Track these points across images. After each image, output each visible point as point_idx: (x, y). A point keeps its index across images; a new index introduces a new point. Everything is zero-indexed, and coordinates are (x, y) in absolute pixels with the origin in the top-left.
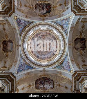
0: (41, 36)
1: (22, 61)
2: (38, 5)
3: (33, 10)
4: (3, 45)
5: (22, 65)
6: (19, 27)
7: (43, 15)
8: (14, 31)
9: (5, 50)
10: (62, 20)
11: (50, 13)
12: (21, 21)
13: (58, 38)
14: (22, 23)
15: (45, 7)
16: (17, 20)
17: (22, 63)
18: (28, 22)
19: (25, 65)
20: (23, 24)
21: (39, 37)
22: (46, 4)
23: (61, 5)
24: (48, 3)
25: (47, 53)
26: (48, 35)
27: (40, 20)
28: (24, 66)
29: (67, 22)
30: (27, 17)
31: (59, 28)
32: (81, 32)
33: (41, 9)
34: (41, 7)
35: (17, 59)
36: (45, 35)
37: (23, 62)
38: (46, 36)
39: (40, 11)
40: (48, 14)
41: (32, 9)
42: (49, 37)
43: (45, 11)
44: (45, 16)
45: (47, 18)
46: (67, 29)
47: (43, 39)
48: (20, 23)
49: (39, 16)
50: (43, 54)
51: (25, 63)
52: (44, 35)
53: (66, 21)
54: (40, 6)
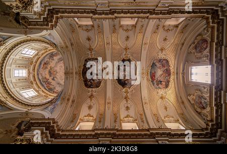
0: (50, 76)
21: (53, 79)
26: (49, 66)
32: (2, 14)
36: (49, 70)
38: (51, 69)
42: (52, 64)
47: (58, 74)
52: (50, 72)
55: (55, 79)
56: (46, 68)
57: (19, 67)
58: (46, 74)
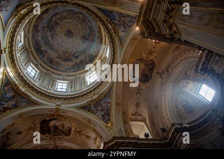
0: (71, 60)
1: (122, 34)
2: (65, 134)
3: (76, 128)
4: (151, 74)
5: (124, 27)
6: (109, 105)
7: (58, 117)
8: (121, 101)
9: (151, 64)
10: (15, 106)
11: (42, 119)
12: (103, 116)
13: (31, 55)
14: (102, 110)
15: (52, 129)
16: (109, 120)
17: (122, 29)
18: (88, 111)
19: (117, 22)
20: (99, 108)
21: (77, 57)
22: (50, 134)
23: (19, 133)
24: (45, 134)
25: (65, 14)
26: (55, 59)
27: (65, 111)
28: (119, 21)
29: (3, 103)
30: (89, 121)
31: (23, 90)
33: (60, 128)
34: (60, 130)
35: (131, 43)
36: (61, 60)
37: (120, 31)
38: (60, 58)
39: (63, 124)
40: (45, 118)
41: (78, 130)
42: (53, 55)
43: (52, 123)
44: (53, 115)
45: (49, 113)
46: (5, 88)
47: (70, 51)
48: (105, 113)
49: (64, 117)
50: (75, 13)
51: (117, 27)
52: (65, 60)
53: (6, 106)
54: (62, 132)
55: (76, 55)
56: (58, 63)
57: (52, 85)
58: (68, 65)
